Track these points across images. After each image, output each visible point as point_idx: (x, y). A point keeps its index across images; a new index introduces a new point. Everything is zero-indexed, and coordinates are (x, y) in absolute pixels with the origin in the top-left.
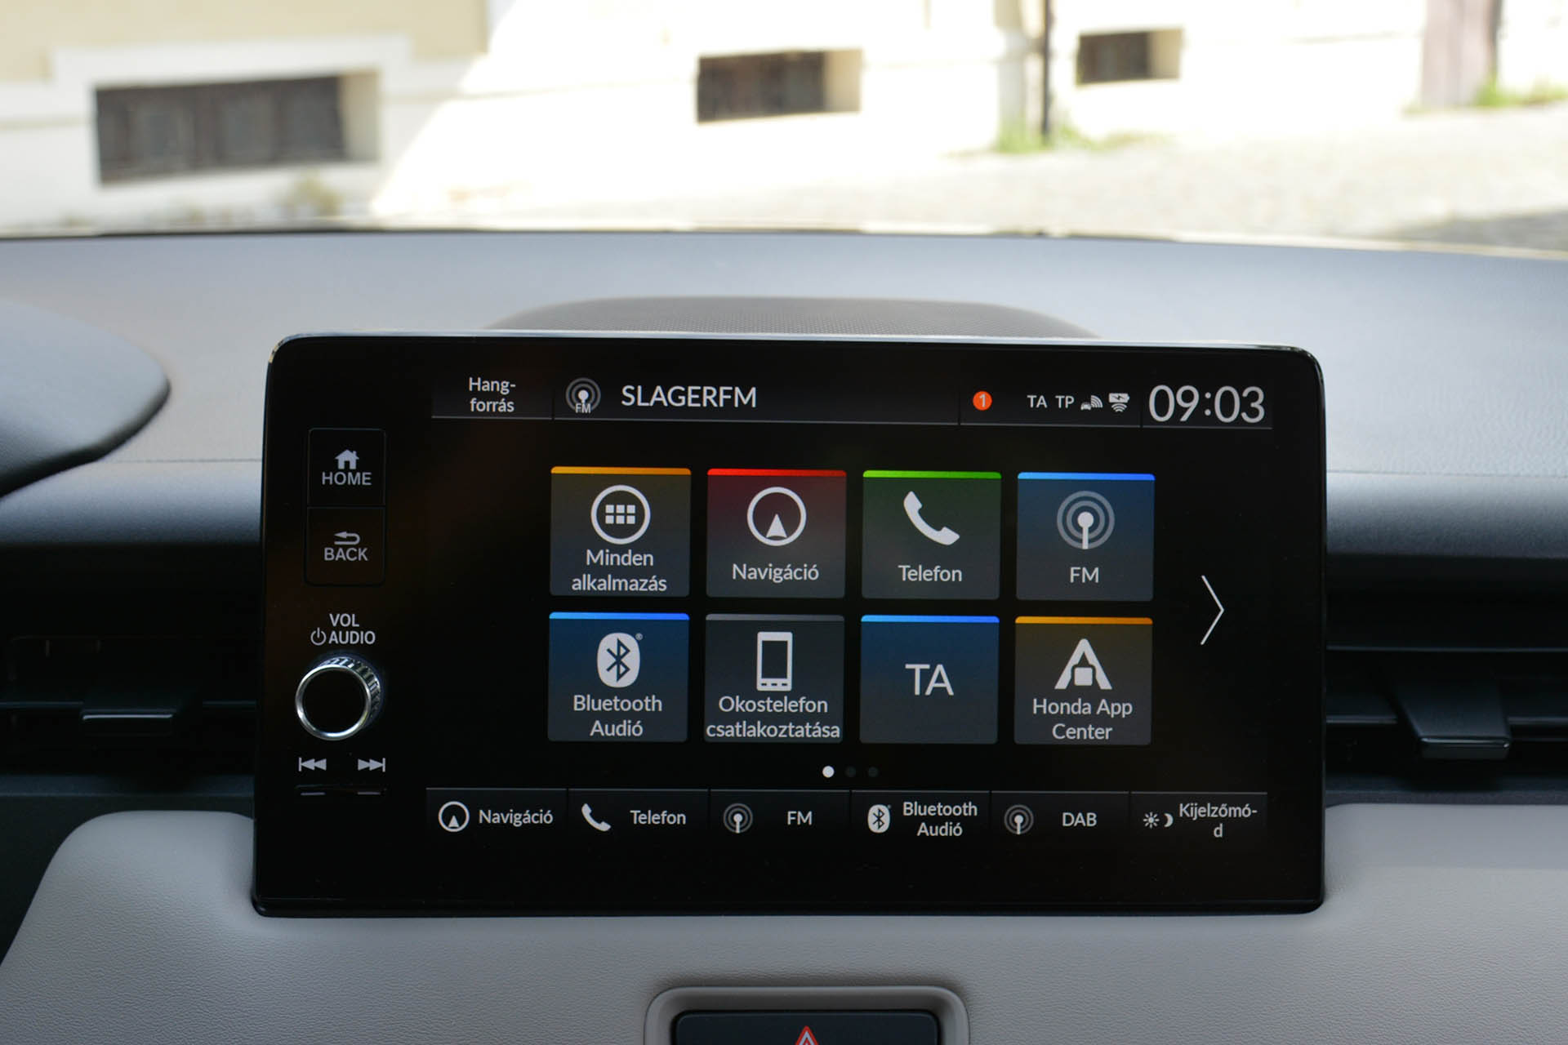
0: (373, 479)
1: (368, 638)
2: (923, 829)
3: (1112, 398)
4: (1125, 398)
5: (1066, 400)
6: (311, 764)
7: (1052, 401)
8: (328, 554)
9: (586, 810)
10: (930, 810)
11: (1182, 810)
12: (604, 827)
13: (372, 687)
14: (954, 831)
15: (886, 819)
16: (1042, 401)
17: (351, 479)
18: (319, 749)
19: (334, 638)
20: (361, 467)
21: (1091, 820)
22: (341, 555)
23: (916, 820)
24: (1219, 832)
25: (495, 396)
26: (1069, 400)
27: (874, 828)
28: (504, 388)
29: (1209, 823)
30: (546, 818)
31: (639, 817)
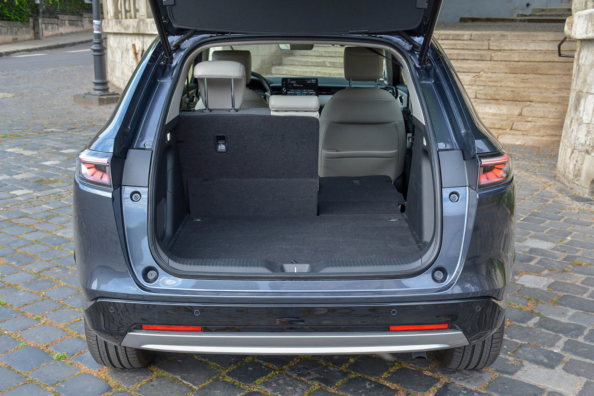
20: (285, 82)
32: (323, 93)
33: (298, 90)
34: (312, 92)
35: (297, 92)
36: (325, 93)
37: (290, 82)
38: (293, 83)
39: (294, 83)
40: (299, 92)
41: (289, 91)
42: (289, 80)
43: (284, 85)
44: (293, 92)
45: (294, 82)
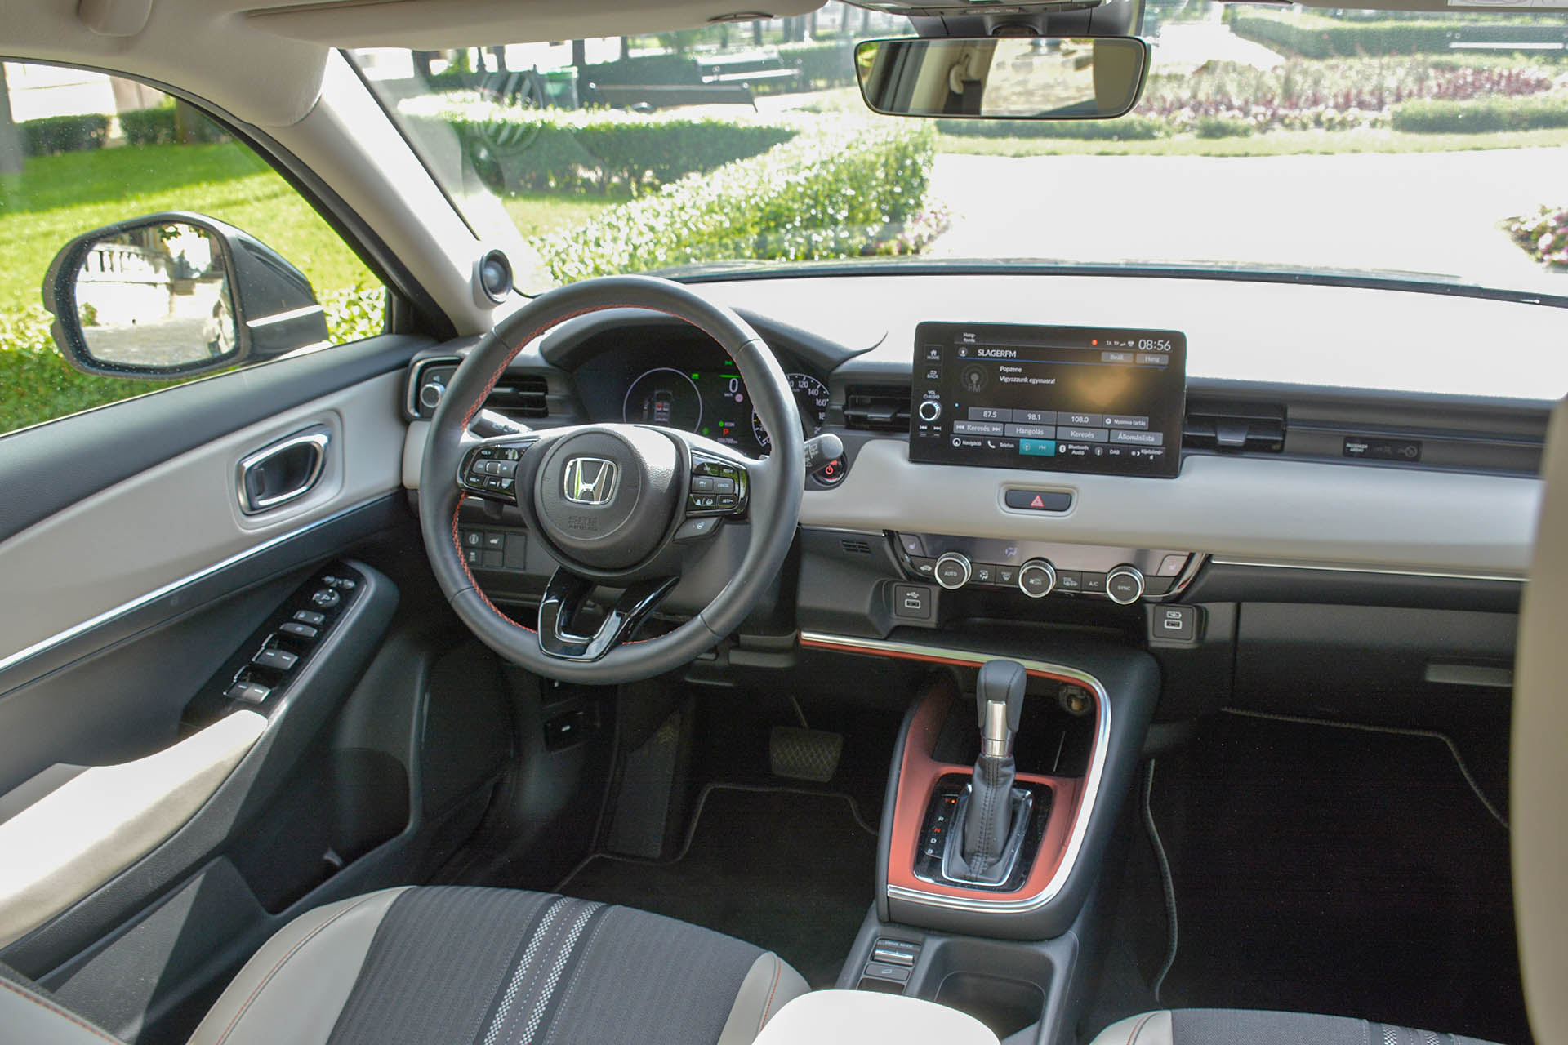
0: (940, 358)
1: (938, 397)
2: (1074, 452)
3: (1129, 343)
4: (1133, 343)
5: (1117, 343)
6: (923, 427)
7: (1113, 343)
8: (929, 376)
9: (989, 442)
10: (1076, 447)
11: (1142, 451)
12: (993, 447)
13: (937, 407)
14: (1083, 453)
15: (1065, 449)
16: (1110, 343)
17: (935, 358)
18: (925, 423)
19: (929, 397)
20: (937, 354)
21: (1118, 452)
22: (932, 377)
23: (1072, 450)
24: (1152, 457)
25: (970, 338)
26: (1118, 343)
27: (1061, 451)
28: (973, 336)
29: (1149, 455)
30: (979, 444)
31: (1002, 445)
32: (1224, 438)
33: (1032, 416)
34: (1140, 430)
35: (1021, 431)
36: (1238, 439)
37: (972, 349)
38: (997, 363)
39: (1008, 362)
40: (1039, 432)
41: (964, 417)
42: (969, 338)
43: (933, 375)
44: (997, 429)
45: (1004, 353)
